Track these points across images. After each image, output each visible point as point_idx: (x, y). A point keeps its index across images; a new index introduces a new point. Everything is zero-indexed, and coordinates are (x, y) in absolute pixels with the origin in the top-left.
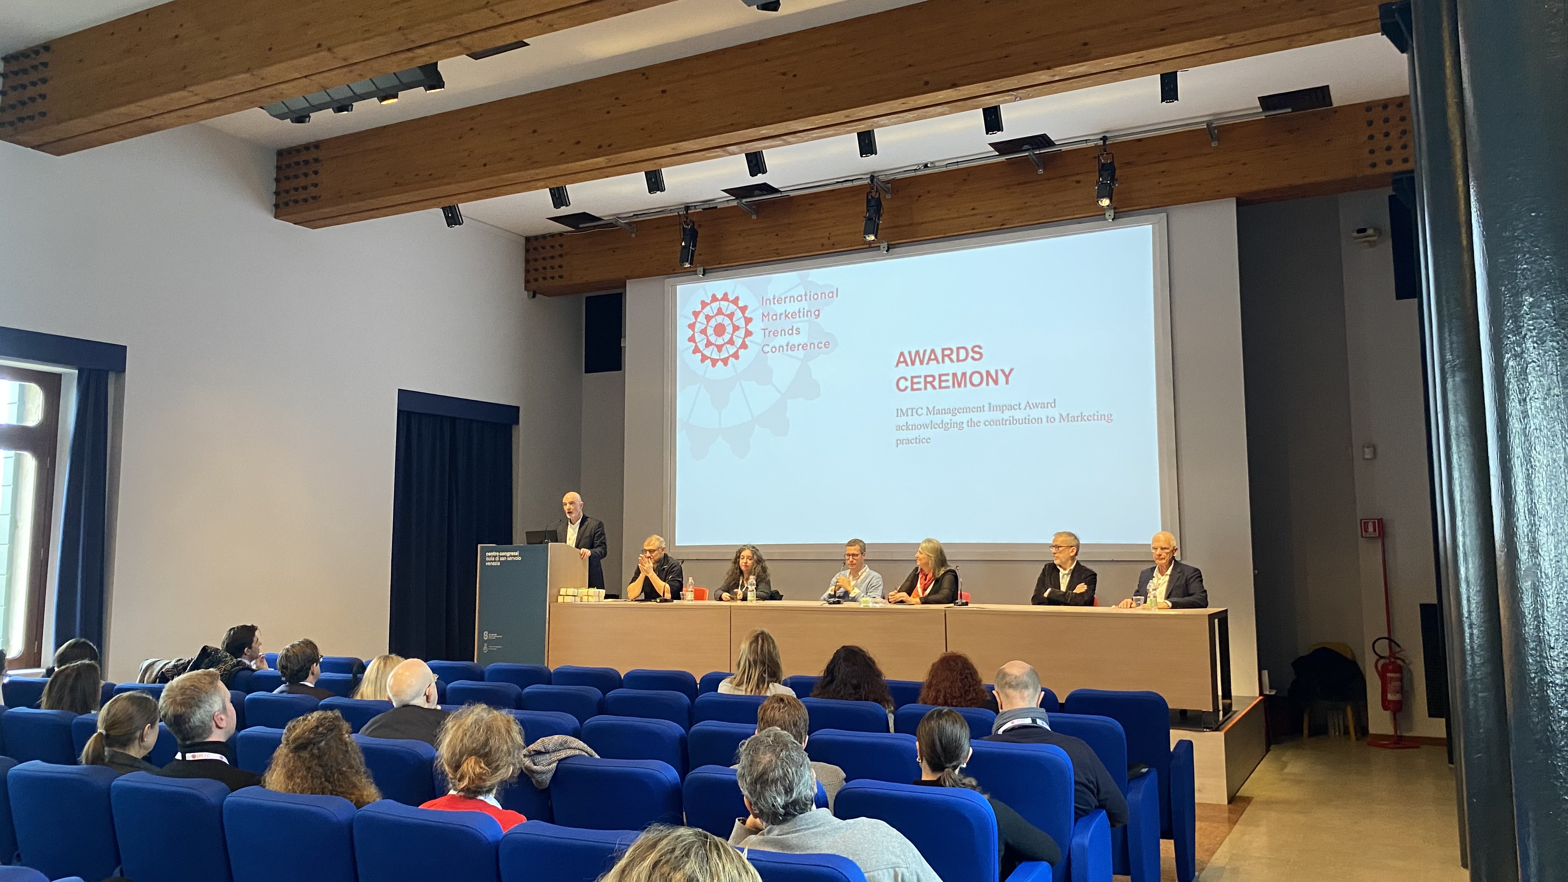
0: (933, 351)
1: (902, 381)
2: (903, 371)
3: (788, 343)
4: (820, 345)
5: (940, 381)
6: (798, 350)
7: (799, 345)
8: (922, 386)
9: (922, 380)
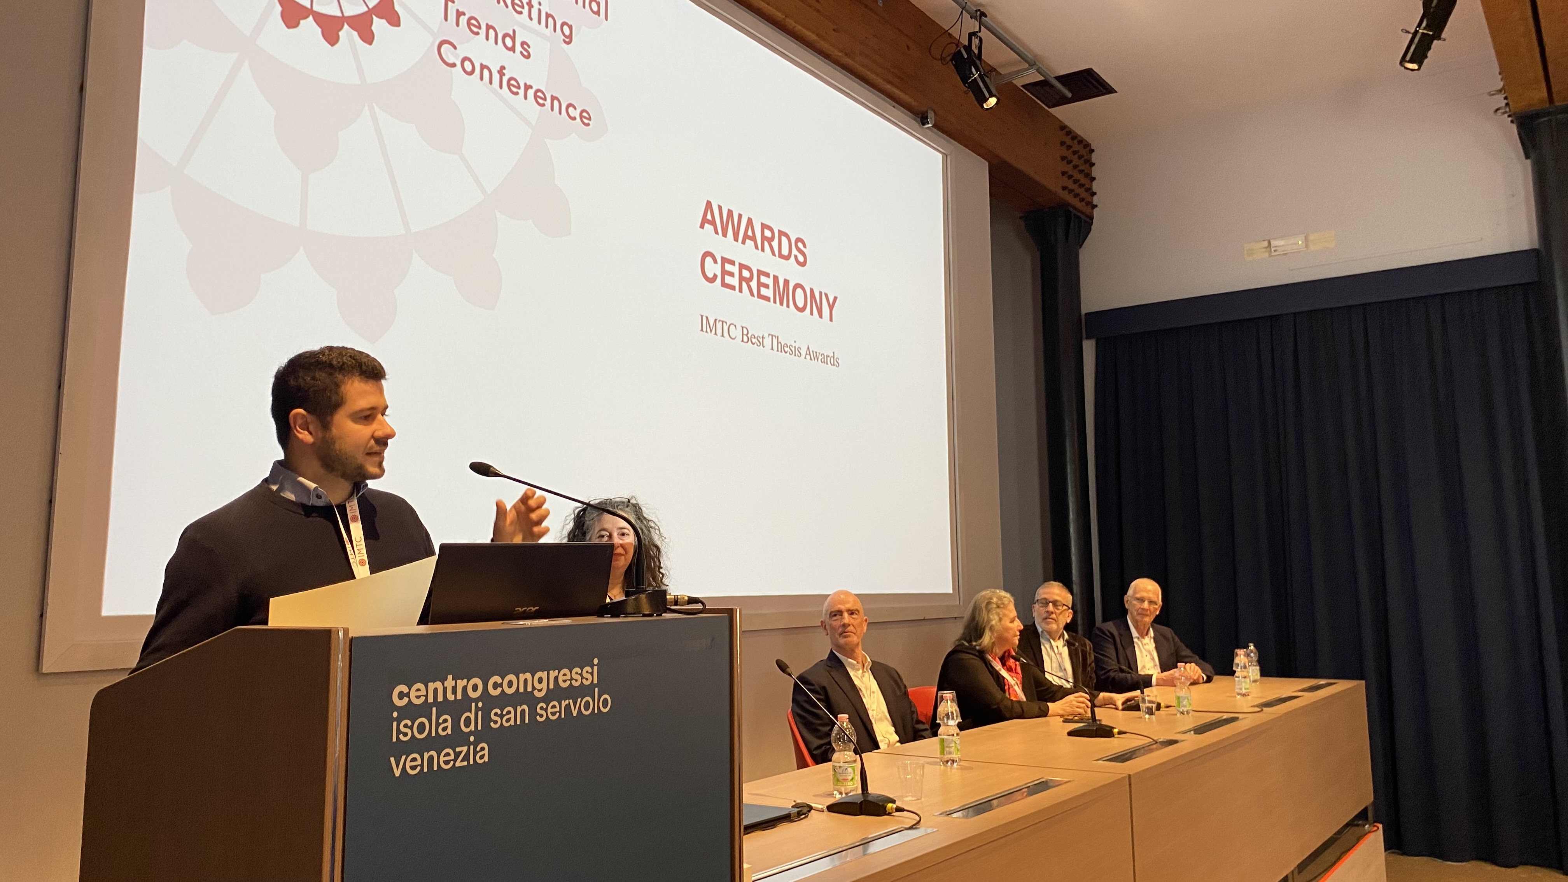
0: (750, 221)
1: (709, 260)
2: (710, 239)
3: (503, 68)
4: (571, 109)
5: (760, 284)
6: (526, 98)
7: (527, 87)
8: (734, 281)
9: (735, 269)
